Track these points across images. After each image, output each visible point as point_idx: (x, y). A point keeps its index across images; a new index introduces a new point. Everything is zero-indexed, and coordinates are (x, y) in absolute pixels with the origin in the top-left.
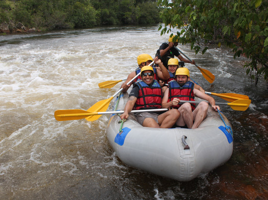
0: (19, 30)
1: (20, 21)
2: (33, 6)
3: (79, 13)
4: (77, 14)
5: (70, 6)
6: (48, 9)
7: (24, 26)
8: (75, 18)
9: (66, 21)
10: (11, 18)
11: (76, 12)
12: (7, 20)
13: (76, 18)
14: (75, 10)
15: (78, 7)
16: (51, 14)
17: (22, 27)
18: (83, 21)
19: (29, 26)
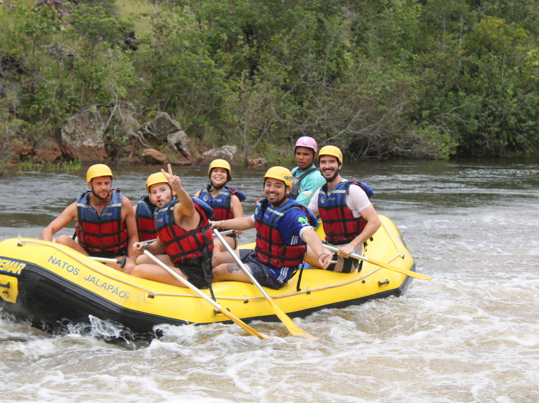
0: (151, 151)
1: (170, 106)
2: (249, 31)
3: (491, 76)
4: (481, 81)
5: (447, 36)
6: (320, 53)
7: (182, 134)
8: (466, 102)
9: (415, 118)
10: (123, 91)
11: (474, 70)
12: (104, 100)
13: (471, 103)
14: (472, 59)
15: (489, 47)
16: (333, 77)
17: (173, 139)
18: (512, 120)
19: (210, 135)
